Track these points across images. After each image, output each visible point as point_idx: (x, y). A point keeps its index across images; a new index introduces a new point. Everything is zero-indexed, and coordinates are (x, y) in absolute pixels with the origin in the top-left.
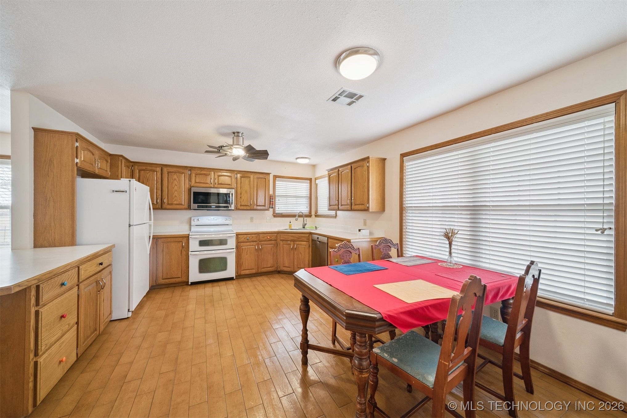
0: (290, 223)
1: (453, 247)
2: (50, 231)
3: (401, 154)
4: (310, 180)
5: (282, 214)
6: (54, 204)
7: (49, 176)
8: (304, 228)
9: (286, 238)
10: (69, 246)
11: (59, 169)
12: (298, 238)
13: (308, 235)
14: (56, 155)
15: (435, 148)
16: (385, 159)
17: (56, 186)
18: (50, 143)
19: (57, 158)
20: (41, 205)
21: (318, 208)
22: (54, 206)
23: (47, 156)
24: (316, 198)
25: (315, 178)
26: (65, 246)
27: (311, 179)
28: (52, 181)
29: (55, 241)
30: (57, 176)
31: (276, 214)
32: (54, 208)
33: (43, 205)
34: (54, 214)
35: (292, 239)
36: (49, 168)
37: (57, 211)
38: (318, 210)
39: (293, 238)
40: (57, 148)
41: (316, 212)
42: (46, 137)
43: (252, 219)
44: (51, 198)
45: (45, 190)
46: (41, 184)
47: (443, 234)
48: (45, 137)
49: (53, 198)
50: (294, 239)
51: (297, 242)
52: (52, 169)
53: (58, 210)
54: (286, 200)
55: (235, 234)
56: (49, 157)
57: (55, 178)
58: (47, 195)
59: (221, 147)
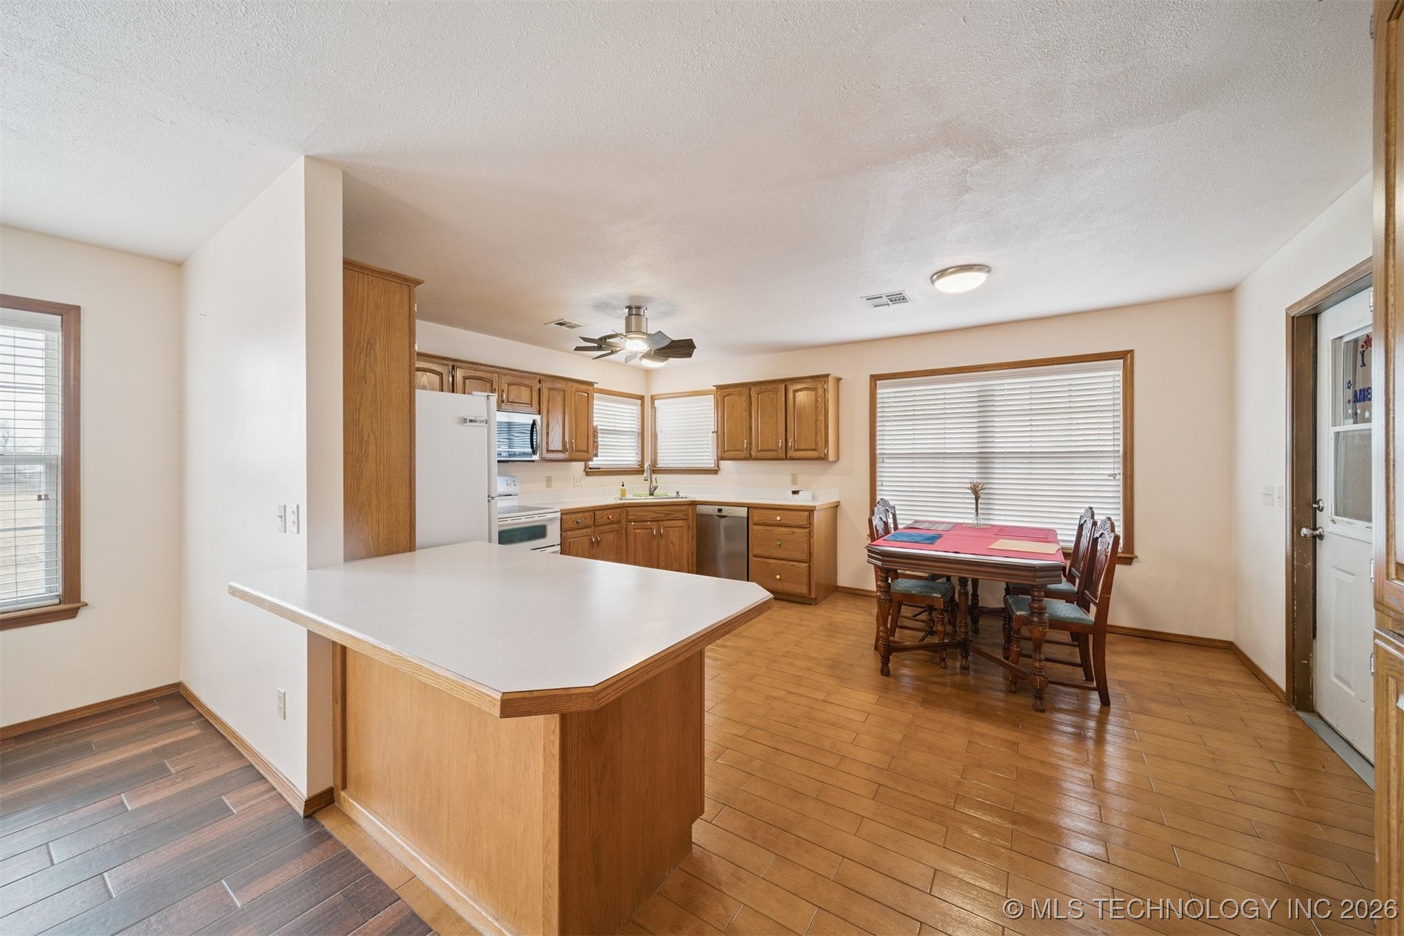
0: (623, 486)
1: (979, 501)
2: (370, 518)
3: (871, 376)
4: (642, 398)
5: (600, 468)
6: (377, 451)
7: (366, 382)
8: (651, 494)
9: (640, 516)
10: (405, 552)
11: (387, 364)
12: (667, 515)
13: (686, 507)
14: (380, 329)
15: (930, 374)
16: (840, 379)
17: (381, 406)
18: (368, 298)
19: (381, 337)
20: (352, 454)
21: (659, 455)
22: (377, 455)
23: (363, 332)
24: (655, 436)
25: (652, 396)
26: (397, 553)
27: (644, 396)
28: (372, 394)
29: (378, 541)
30: (383, 382)
31: (590, 468)
32: (376, 459)
33: (355, 454)
34: (377, 475)
35: (653, 517)
36: (366, 361)
37: (382, 467)
38: (658, 459)
39: (655, 515)
40: (380, 313)
41: (654, 463)
42: (360, 284)
43: (549, 480)
44: (371, 435)
45: (359, 415)
46: (352, 401)
47: (969, 486)
48: (358, 282)
49: (374, 436)
50: (658, 517)
51: (666, 523)
52: (372, 365)
53: (384, 465)
54: (616, 440)
55: (558, 515)
56: (366, 334)
57: (378, 385)
58: (363, 428)
59: (606, 338)
